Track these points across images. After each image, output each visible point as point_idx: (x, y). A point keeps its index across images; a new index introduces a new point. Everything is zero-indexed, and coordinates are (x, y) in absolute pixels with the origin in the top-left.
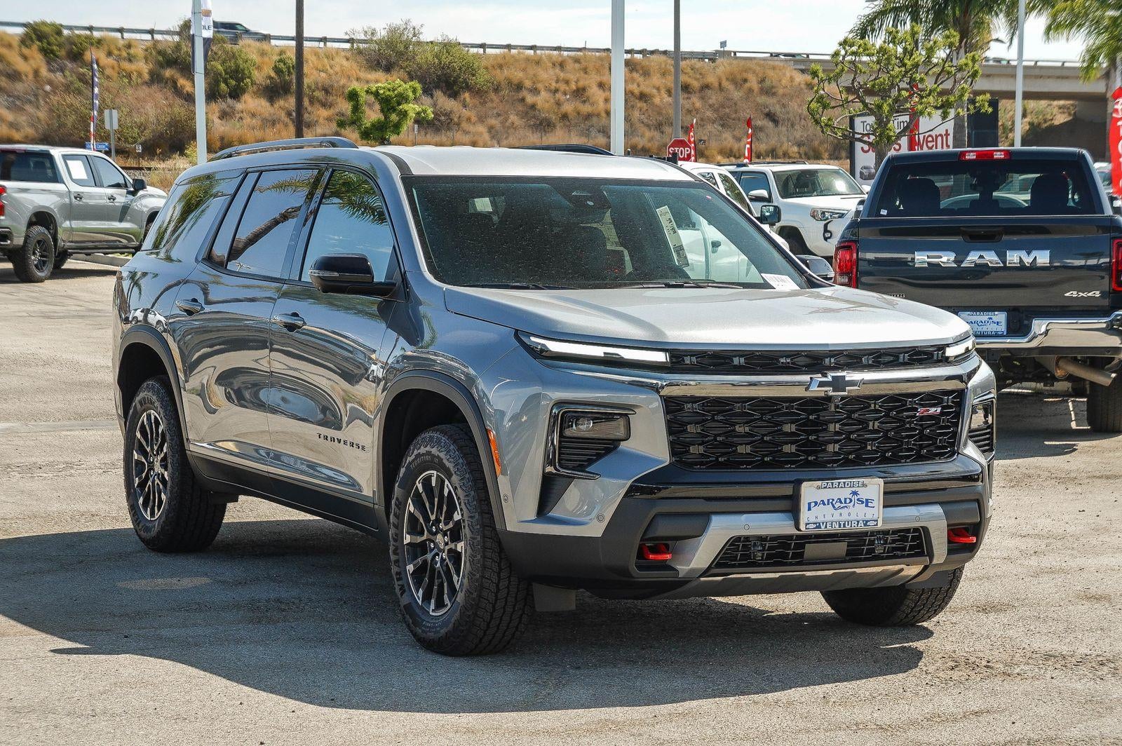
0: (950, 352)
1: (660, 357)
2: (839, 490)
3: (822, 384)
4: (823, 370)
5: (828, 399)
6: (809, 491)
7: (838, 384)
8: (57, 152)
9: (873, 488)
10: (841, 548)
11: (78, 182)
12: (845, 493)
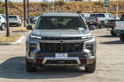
0: (82, 38)
1: (41, 38)
2: (61, 55)
3: (59, 41)
4: (60, 40)
5: (61, 43)
6: (57, 55)
7: (62, 41)
8: (105, 14)
9: (66, 54)
10: (64, 62)
11: (108, 17)
12: (62, 55)
